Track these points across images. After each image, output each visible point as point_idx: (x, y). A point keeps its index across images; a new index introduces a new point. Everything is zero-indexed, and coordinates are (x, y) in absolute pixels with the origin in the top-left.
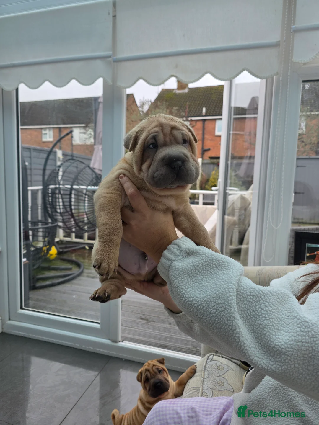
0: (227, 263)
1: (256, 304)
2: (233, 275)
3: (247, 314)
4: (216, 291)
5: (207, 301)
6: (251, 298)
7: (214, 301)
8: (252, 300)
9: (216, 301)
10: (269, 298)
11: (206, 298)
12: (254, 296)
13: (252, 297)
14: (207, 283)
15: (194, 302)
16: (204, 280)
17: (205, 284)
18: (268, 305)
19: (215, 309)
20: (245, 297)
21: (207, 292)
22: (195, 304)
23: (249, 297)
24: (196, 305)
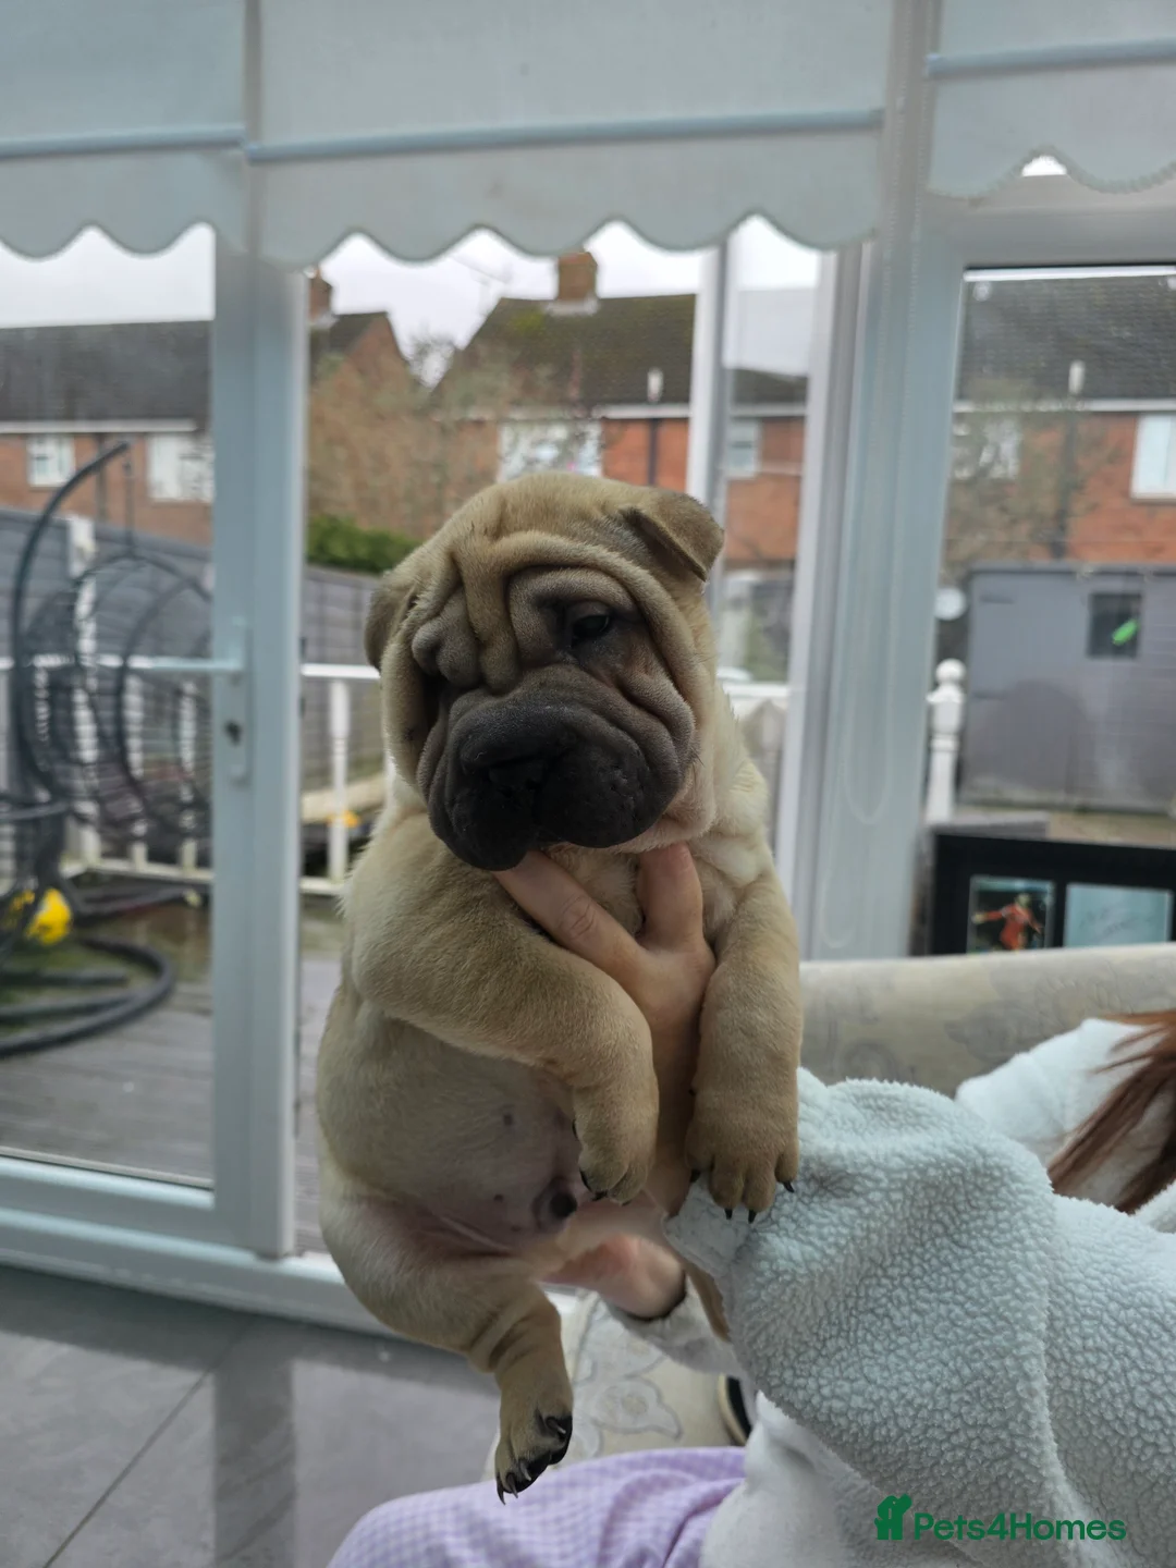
0: (991, 1213)
1: (1111, 1391)
2: (1030, 1280)
3: (1075, 1434)
4: (959, 1360)
5: (921, 1406)
6: (1088, 1365)
7: (954, 1408)
8: (1092, 1372)
9: (964, 1409)
10: (1160, 1354)
11: (913, 1392)
12: (1099, 1350)
13: (1092, 1359)
14: (915, 1318)
15: (857, 1401)
16: (898, 1298)
17: (906, 1322)
18: (1164, 1389)
19: (961, 1446)
20: (1064, 1360)
21: (918, 1361)
22: (860, 1411)
23: (1080, 1358)
24: (867, 1418)
